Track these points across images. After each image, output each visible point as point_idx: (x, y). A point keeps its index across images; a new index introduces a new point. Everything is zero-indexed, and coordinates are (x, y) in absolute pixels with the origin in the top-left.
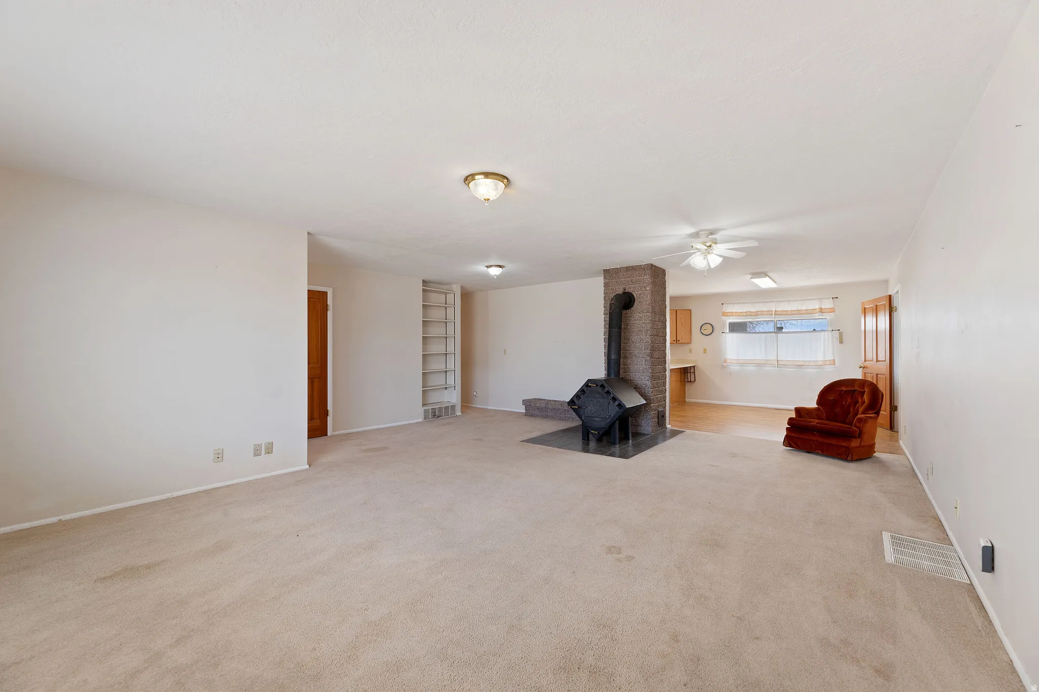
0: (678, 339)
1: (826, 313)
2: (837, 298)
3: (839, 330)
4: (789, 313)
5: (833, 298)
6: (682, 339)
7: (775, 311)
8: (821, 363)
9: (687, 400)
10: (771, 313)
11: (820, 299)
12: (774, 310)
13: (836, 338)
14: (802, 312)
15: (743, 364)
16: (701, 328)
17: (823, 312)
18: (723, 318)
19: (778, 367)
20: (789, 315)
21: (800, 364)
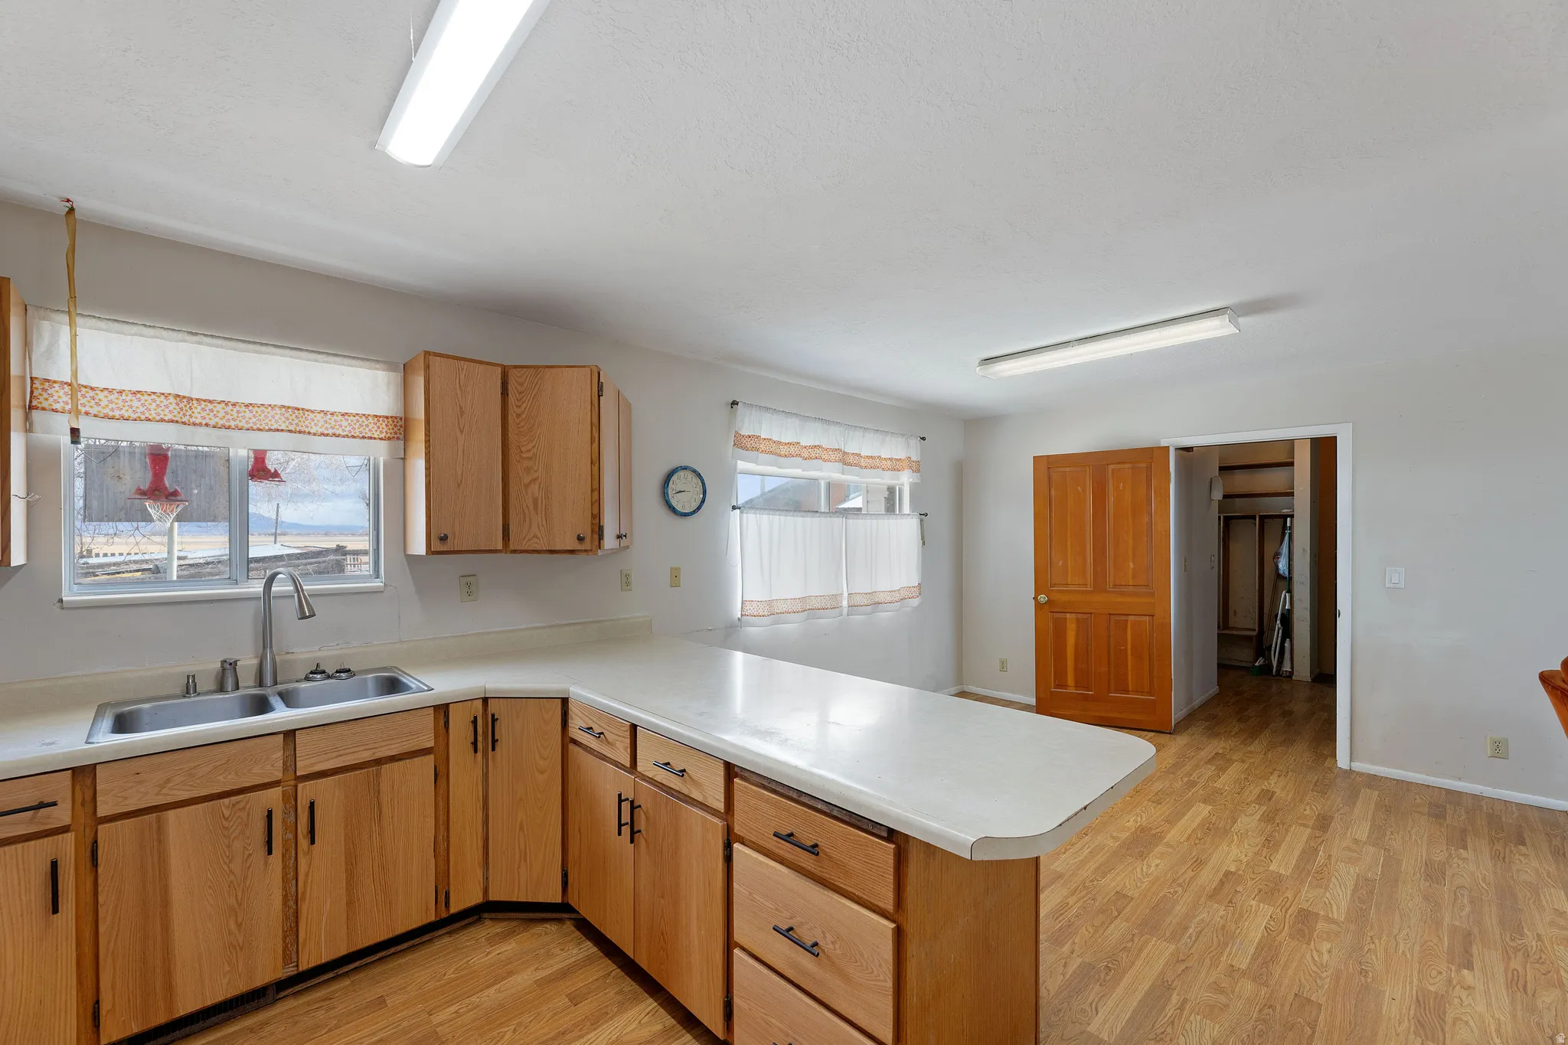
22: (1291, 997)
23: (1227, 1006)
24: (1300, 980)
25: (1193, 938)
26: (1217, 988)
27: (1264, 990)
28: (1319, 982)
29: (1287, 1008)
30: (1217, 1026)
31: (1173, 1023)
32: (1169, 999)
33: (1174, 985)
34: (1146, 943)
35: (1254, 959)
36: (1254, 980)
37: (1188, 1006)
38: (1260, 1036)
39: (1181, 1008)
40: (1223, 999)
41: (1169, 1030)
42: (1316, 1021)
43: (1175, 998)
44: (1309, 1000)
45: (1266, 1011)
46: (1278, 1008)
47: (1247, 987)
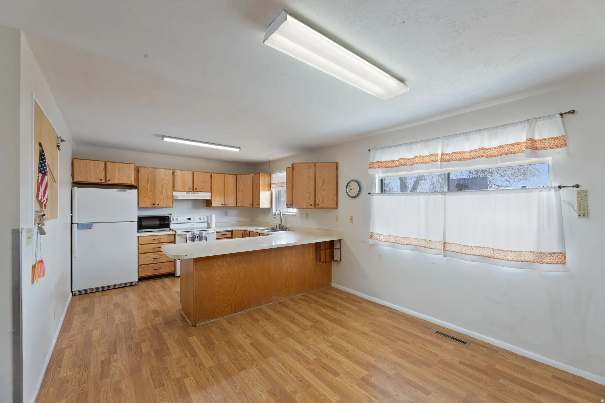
0: (317, 203)
1: (545, 148)
2: (573, 112)
3: (577, 186)
4: (467, 156)
5: (562, 115)
6: (323, 202)
7: (442, 154)
8: (531, 257)
9: (333, 285)
10: (434, 158)
11: (531, 122)
12: (440, 153)
13: (569, 203)
14: (491, 152)
15: (396, 243)
16: (347, 187)
17: (536, 149)
18: (371, 172)
19: (445, 255)
20: (467, 159)
21: (486, 254)
22: (165, 383)
23: (177, 364)
24: (167, 392)
25: (207, 376)
26: (184, 367)
27: (173, 378)
28: (161, 398)
29: (163, 378)
30: (174, 358)
31: (183, 350)
32: (190, 354)
33: (193, 358)
34: (214, 362)
35: (185, 386)
36: (178, 378)
37: (184, 356)
38: (163, 364)
39: (185, 354)
40: (180, 365)
41: (182, 349)
42: (153, 382)
43: (189, 355)
44: (159, 387)
45: (167, 372)
46: (165, 376)
47: (178, 375)
